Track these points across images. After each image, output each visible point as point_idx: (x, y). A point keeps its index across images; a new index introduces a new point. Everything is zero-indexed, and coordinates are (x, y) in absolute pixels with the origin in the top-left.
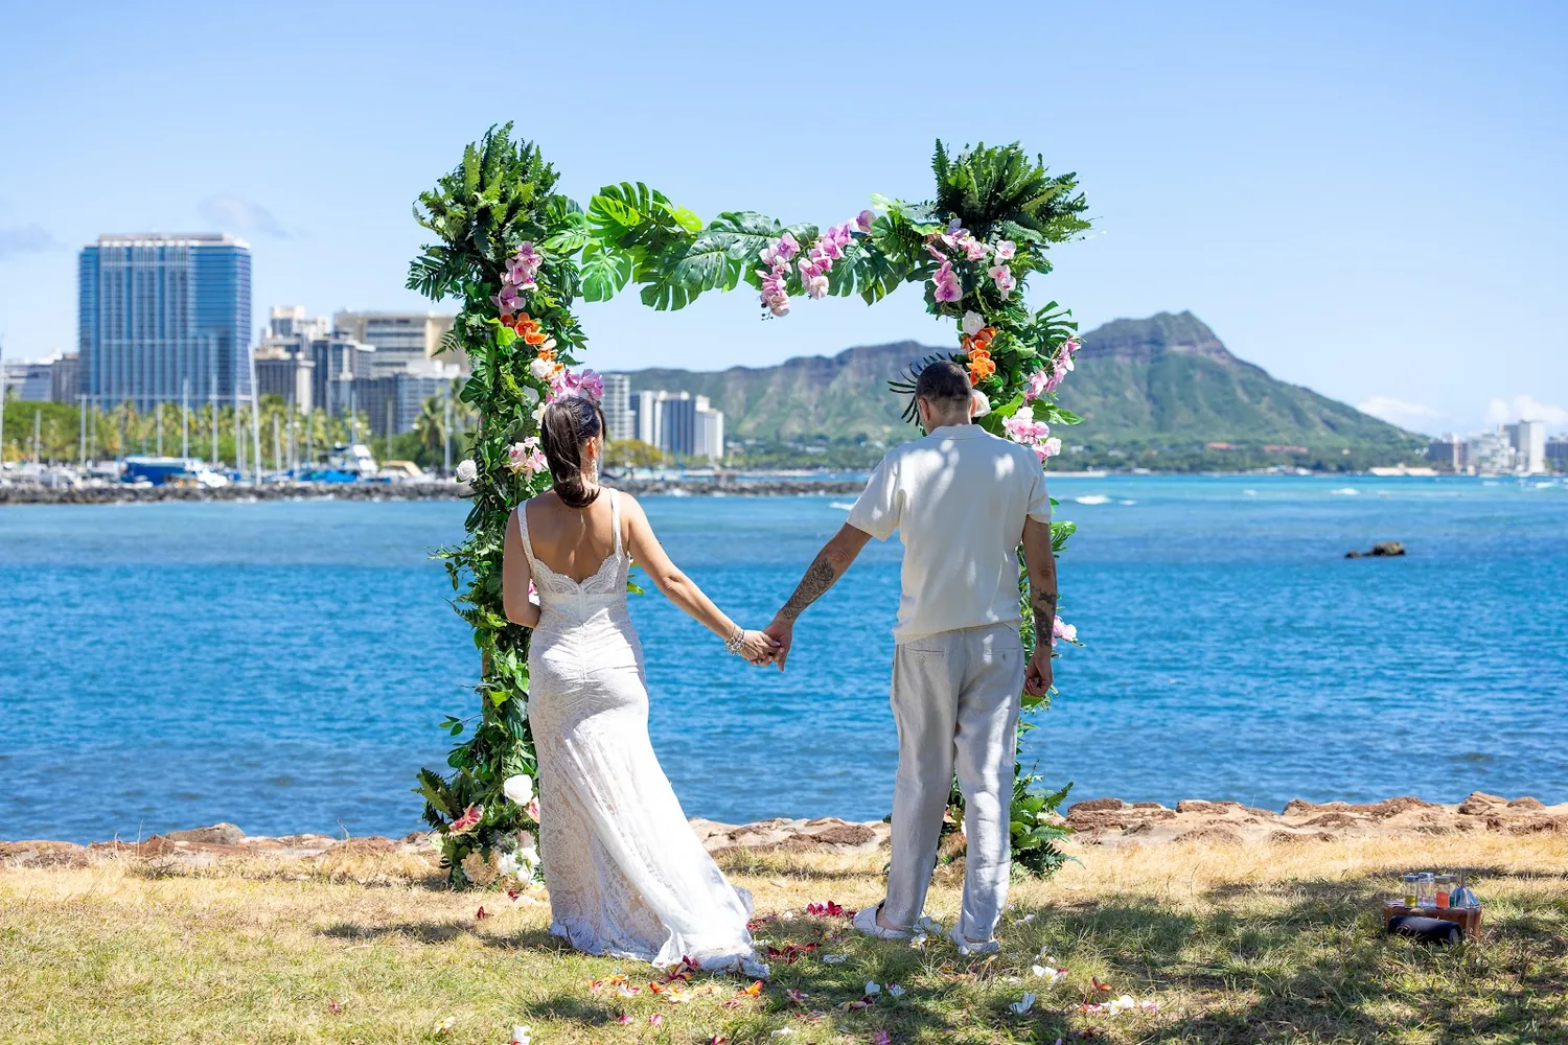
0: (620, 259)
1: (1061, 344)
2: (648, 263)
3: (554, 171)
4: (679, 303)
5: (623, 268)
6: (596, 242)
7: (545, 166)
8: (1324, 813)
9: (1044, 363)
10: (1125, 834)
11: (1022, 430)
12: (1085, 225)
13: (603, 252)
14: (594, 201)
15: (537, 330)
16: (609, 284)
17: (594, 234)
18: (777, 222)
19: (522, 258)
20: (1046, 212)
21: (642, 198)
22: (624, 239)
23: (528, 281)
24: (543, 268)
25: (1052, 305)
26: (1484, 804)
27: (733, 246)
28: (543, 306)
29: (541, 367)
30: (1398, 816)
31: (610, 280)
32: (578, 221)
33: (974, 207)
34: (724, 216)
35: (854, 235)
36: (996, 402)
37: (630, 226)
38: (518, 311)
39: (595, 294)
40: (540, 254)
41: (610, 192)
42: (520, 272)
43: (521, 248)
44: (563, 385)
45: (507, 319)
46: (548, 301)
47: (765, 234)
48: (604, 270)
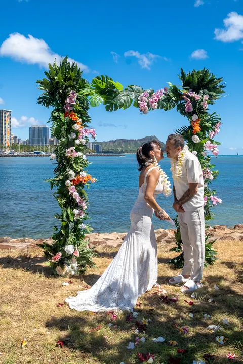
1: (217, 124)
2: (107, 98)
3: (81, 71)
4: (116, 109)
7: (78, 69)
9: (213, 129)
12: (223, 92)
14: (93, 80)
15: (76, 116)
16: (97, 101)
17: (93, 90)
19: (71, 95)
20: (214, 88)
21: (107, 80)
22: (101, 92)
23: (73, 102)
24: (78, 98)
25: (215, 113)
27: (131, 95)
28: (78, 110)
29: (77, 127)
32: (88, 87)
33: (195, 86)
34: (129, 87)
35: (163, 93)
36: (201, 139)
37: (103, 89)
38: (71, 111)
40: (77, 95)
41: (98, 78)
42: (71, 99)
43: (71, 92)
44: (83, 132)
45: (67, 113)
46: (79, 108)
47: (139, 92)
48: (96, 98)
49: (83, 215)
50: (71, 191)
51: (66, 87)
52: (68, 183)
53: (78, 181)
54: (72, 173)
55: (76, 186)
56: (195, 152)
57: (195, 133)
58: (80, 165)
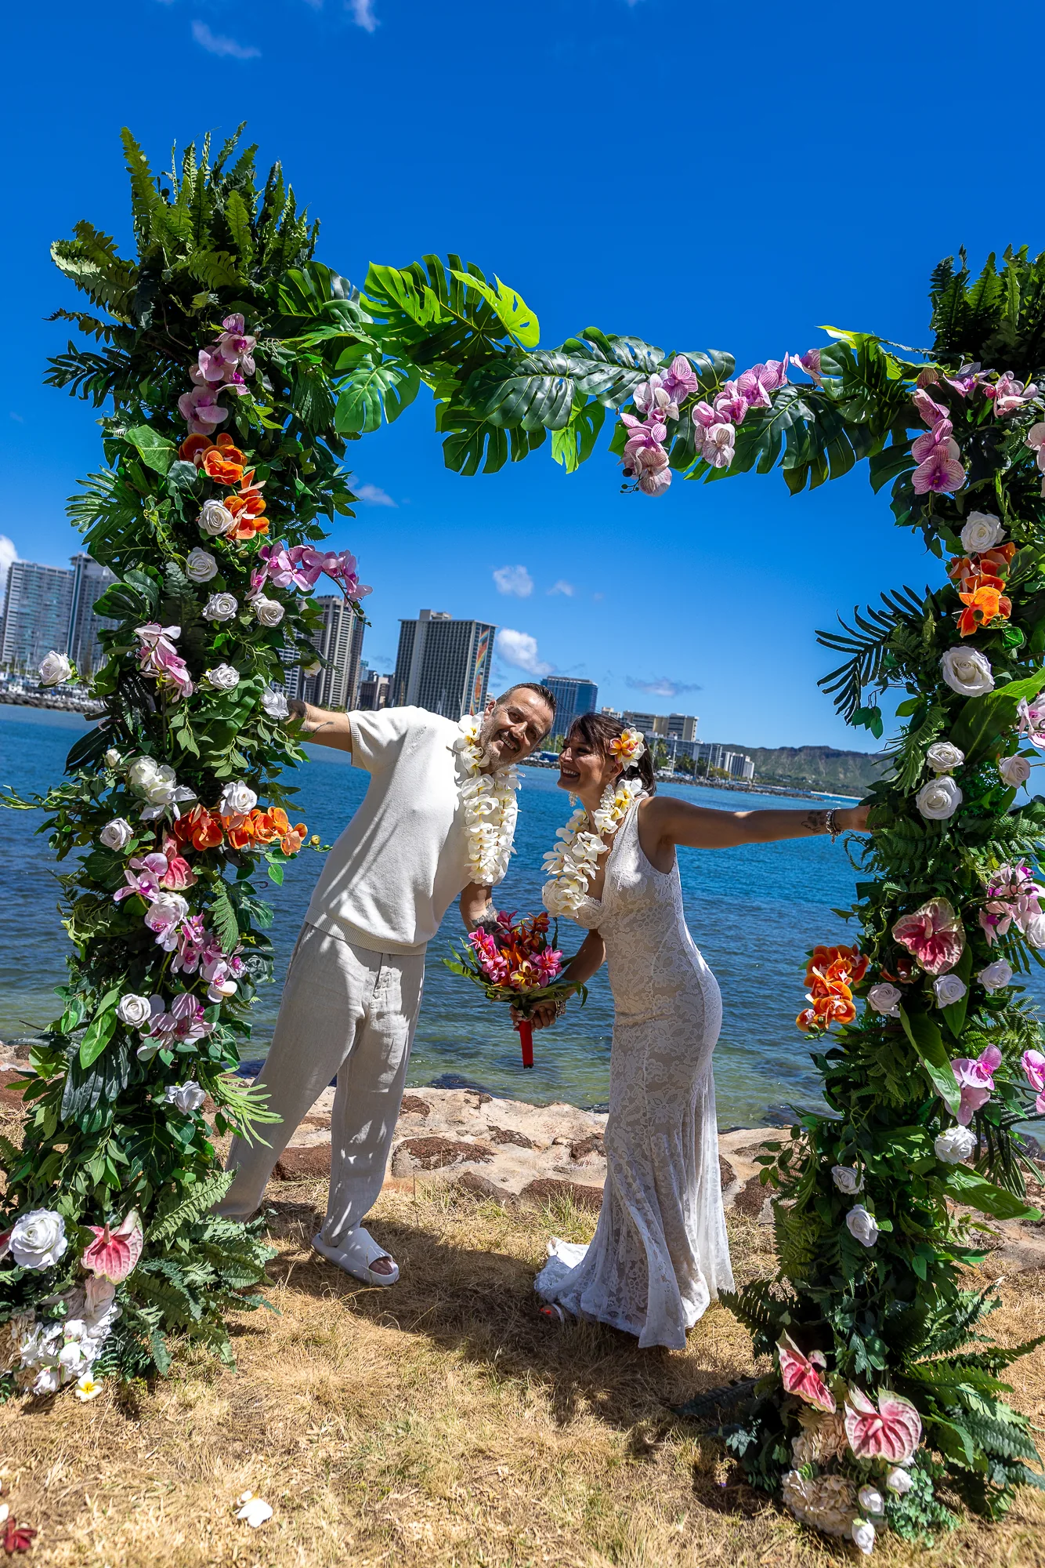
0: (404, 373)
2: (459, 396)
4: (495, 462)
5: (406, 385)
6: (368, 342)
14: (370, 273)
16: (375, 403)
19: (227, 338)
23: (232, 381)
27: (593, 376)
28: (256, 426)
29: (217, 516)
31: (381, 402)
32: (353, 316)
33: (1006, 346)
34: (587, 334)
36: (1003, 674)
37: (430, 330)
38: (218, 432)
42: (218, 361)
43: (226, 324)
44: (286, 564)
45: (193, 439)
46: (262, 418)
47: (648, 369)
48: (373, 383)
49: (198, 1031)
50: (135, 884)
52: (114, 835)
54: (155, 777)
56: (949, 754)
57: (969, 626)
58: (238, 747)
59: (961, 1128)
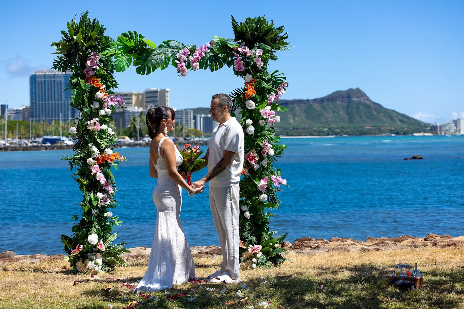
0: (128, 57)
1: (280, 84)
2: (138, 59)
3: (104, 27)
4: (149, 72)
5: (129, 60)
6: (119, 52)
7: (100, 26)
8: (378, 241)
9: (275, 91)
10: (312, 249)
11: (266, 113)
12: (287, 44)
13: (122, 55)
14: (118, 38)
15: (99, 82)
16: (124, 65)
17: (119, 49)
18: (183, 44)
19: (93, 57)
20: (274, 40)
21: (135, 36)
22: (129, 51)
23: (95, 66)
24: (101, 61)
25: (277, 71)
26: (432, 237)
27: (167, 53)
28: (101, 74)
29: (100, 95)
30: (404, 241)
31: (124, 64)
32: (114, 45)
33: (249, 38)
34: (164, 42)
35: (209, 48)
36: (257, 104)
37: (132, 47)
38: (93, 76)
39: (119, 70)
40: (100, 56)
41: (125, 35)
42: (92, 62)
43: (92, 54)
44: (109, 101)
45: (88, 78)
46: (103, 72)
47: (178, 48)
48: (122, 61)
49: (109, 201)
50: (94, 171)
51: (87, 49)
52: (90, 161)
53: (103, 160)
54: (95, 149)
55: (101, 165)
56: (249, 121)
57: (247, 97)
58: (105, 141)
59: (264, 194)
